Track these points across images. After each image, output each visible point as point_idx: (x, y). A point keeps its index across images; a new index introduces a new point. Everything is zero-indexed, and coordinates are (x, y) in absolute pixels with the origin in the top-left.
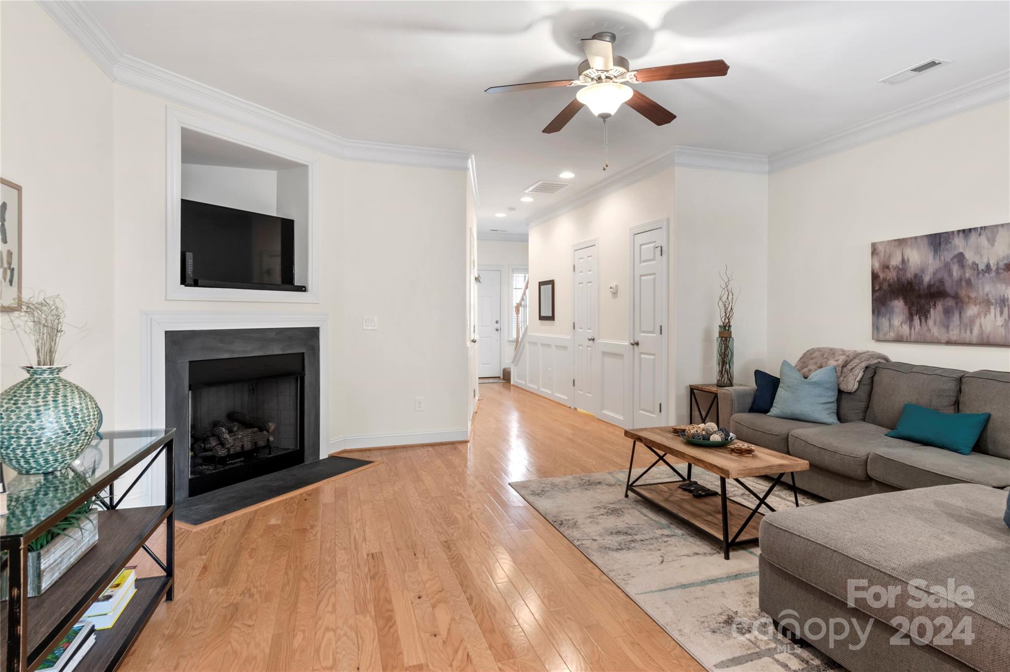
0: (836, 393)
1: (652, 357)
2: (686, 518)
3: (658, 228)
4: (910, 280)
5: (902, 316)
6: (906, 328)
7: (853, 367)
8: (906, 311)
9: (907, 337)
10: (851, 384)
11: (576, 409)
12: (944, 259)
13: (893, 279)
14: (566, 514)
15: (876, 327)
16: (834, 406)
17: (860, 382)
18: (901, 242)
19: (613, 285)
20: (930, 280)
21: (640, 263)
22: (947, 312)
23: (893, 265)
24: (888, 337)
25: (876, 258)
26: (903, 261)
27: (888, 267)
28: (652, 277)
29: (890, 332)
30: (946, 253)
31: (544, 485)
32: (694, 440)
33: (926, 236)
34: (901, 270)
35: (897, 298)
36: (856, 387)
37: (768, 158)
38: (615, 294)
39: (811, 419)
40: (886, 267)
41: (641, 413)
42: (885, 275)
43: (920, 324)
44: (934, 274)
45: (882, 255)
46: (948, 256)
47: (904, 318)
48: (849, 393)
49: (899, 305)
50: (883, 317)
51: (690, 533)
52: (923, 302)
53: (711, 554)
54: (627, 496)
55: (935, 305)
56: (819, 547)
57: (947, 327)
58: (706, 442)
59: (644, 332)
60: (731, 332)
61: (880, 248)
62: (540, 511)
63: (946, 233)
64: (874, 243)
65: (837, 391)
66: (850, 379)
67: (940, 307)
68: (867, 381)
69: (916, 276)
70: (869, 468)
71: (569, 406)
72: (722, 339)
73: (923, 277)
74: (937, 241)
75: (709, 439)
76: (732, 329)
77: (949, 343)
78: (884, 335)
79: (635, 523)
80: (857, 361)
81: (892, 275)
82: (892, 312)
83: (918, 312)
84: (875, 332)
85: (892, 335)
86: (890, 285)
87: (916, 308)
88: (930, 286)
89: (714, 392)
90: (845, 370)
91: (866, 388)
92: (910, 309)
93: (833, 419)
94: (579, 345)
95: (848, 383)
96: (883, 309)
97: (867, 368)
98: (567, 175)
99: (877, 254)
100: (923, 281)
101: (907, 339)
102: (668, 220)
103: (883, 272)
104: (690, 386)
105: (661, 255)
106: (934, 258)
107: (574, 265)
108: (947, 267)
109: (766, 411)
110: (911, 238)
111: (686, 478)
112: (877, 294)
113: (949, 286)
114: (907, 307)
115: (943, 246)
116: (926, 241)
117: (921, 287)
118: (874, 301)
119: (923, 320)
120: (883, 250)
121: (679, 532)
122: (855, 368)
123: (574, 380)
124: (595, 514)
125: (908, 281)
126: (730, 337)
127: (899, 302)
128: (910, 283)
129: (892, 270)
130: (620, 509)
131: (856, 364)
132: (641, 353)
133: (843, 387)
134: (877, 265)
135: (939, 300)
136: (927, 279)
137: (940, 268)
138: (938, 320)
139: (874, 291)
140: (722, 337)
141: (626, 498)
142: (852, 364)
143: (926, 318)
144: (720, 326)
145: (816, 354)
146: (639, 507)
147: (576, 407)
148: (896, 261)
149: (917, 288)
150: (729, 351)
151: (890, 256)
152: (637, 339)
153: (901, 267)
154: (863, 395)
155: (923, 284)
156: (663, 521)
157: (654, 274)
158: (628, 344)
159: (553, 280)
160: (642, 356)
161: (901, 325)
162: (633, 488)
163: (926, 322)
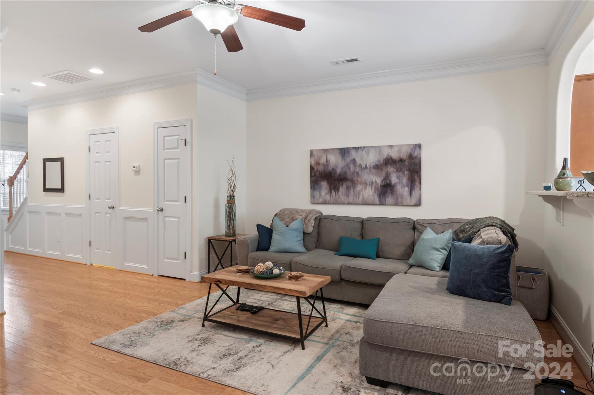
0: (302, 234)
1: (177, 219)
2: (263, 330)
3: (183, 126)
4: (330, 171)
5: (326, 190)
6: (328, 197)
7: (309, 219)
8: (328, 188)
9: (328, 201)
10: (310, 229)
11: (92, 265)
12: (347, 162)
13: (322, 170)
14: (172, 354)
15: (313, 196)
16: (302, 242)
17: (313, 227)
18: (326, 151)
19: (136, 165)
20: (340, 172)
21: (164, 150)
22: (348, 188)
23: (321, 163)
24: (319, 202)
25: (313, 158)
26: (327, 161)
27: (319, 164)
28: (177, 161)
29: (320, 198)
30: (347, 158)
31: (129, 336)
32: (264, 275)
33: (338, 148)
34: (326, 165)
35: (323, 180)
36: (312, 230)
37: (247, 91)
38: (137, 171)
39: (293, 251)
40: (318, 164)
41: (166, 261)
42: (317, 168)
43: (335, 194)
44: (342, 168)
45: (316, 157)
46: (348, 159)
47: (327, 191)
48: (309, 234)
49: (324, 184)
50: (316, 191)
51: (268, 340)
52: (336, 183)
53: (293, 349)
54: (203, 326)
55: (342, 184)
56: (412, 326)
57: (348, 196)
58: (271, 276)
59: (167, 201)
60: (234, 200)
61: (315, 153)
62: (147, 359)
63: (348, 148)
64: (312, 150)
65: (303, 233)
66: (309, 226)
67: (344, 185)
68: (317, 226)
69: (333, 169)
70: (342, 274)
71: (85, 263)
72: (229, 205)
73: (337, 170)
74: (344, 152)
75: (272, 273)
76: (236, 198)
77: (349, 204)
78: (317, 201)
79: (229, 344)
80: (311, 215)
81: (321, 168)
82: (320, 188)
83: (334, 188)
84: (312, 199)
85: (321, 200)
86: (320, 173)
87: (333, 186)
88: (340, 175)
89: (229, 240)
90: (306, 221)
91: (317, 230)
92: (330, 186)
93: (303, 250)
94: (96, 213)
95: (308, 228)
96: (316, 187)
97: (315, 219)
98: (96, 71)
99: (313, 156)
100: (336, 172)
101: (328, 202)
102: (192, 120)
103: (316, 166)
104: (208, 237)
105: (185, 145)
106: (342, 160)
107: (89, 147)
108: (348, 165)
109: (267, 249)
110: (331, 149)
111: (236, 302)
112: (313, 178)
113: (349, 175)
114: (328, 186)
115: (346, 154)
116: (338, 151)
117: (336, 175)
118: (312, 182)
119: (337, 193)
120: (316, 154)
121: (261, 341)
122: (311, 219)
123: (90, 241)
124: (194, 347)
125: (329, 172)
126: (234, 203)
127: (325, 183)
128: (330, 173)
129: (321, 165)
130: (208, 337)
131: (311, 217)
132: (165, 217)
133: (306, 231)
134: (313, 162)
135: (344, 182)
136: (338, 171)
137: (345, 166)
138: (344, 192)
139: (311, 176)
140: (229, 204)
141: (204, 328)
142: (309, 217)
143: (338, 191)
144: (227, 196)
145: (287, 212)
146: (219, 332)
147: (92, 263)
148: (323, 161)
149: (333, 175)
150: (233, 213)
151: (320, 158)
152: (161, 207)
153: (326, 164)
154: (315, 234)
155: (337, 174)
156: (245, 337)
157: (179, 159)
158: (152, 210)
159: (63, 158)
160: (167, 219)
161: (326, 195)
162: (209, 318)
163: (338, 193)
